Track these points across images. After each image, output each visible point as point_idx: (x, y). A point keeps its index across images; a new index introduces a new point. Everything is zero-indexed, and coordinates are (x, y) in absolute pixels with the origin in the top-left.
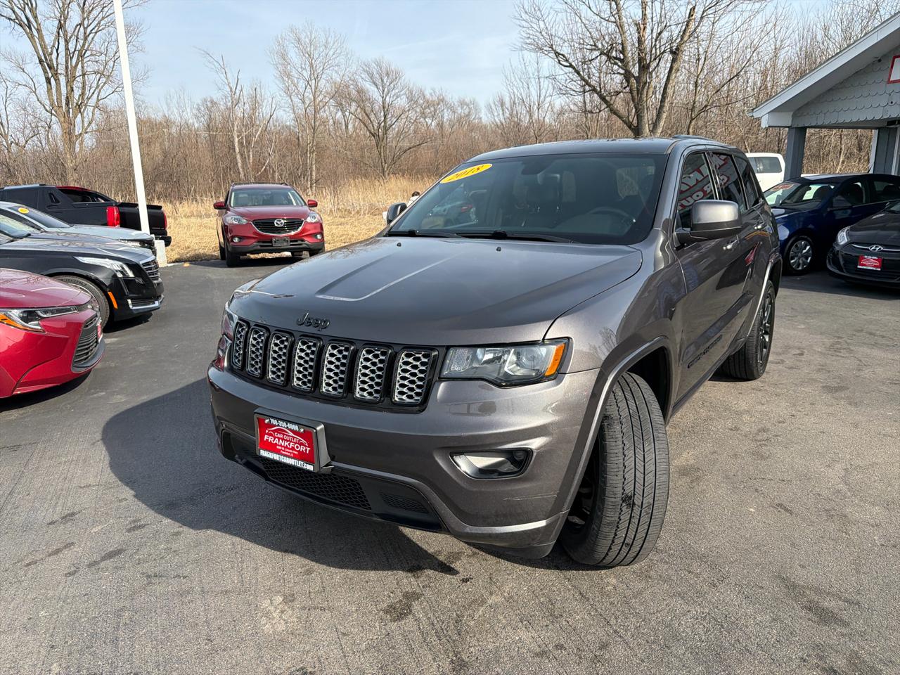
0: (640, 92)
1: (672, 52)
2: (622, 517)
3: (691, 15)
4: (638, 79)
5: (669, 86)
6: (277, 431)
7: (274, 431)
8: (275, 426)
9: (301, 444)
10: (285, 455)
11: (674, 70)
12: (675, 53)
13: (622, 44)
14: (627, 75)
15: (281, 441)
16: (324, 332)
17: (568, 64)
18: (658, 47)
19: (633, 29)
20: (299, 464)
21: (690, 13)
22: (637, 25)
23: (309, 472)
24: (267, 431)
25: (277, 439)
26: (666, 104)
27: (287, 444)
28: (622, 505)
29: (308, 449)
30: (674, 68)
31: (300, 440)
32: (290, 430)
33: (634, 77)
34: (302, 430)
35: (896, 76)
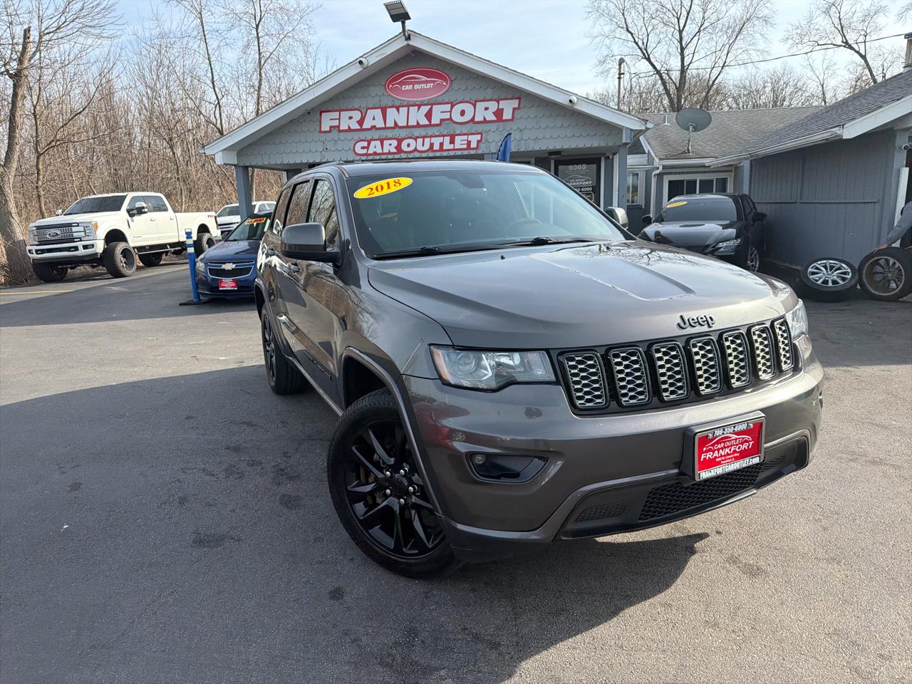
1: (11, 76)
3: (26, 37)
8: (720, 435)
9: (746, 441)
15: (721, 451)
21: (25, 34)
24: (705, 449)
25: (716, 451)
27: (727, 450)
31: (744, 438)
34: (751, 425)
35: (325, 127)
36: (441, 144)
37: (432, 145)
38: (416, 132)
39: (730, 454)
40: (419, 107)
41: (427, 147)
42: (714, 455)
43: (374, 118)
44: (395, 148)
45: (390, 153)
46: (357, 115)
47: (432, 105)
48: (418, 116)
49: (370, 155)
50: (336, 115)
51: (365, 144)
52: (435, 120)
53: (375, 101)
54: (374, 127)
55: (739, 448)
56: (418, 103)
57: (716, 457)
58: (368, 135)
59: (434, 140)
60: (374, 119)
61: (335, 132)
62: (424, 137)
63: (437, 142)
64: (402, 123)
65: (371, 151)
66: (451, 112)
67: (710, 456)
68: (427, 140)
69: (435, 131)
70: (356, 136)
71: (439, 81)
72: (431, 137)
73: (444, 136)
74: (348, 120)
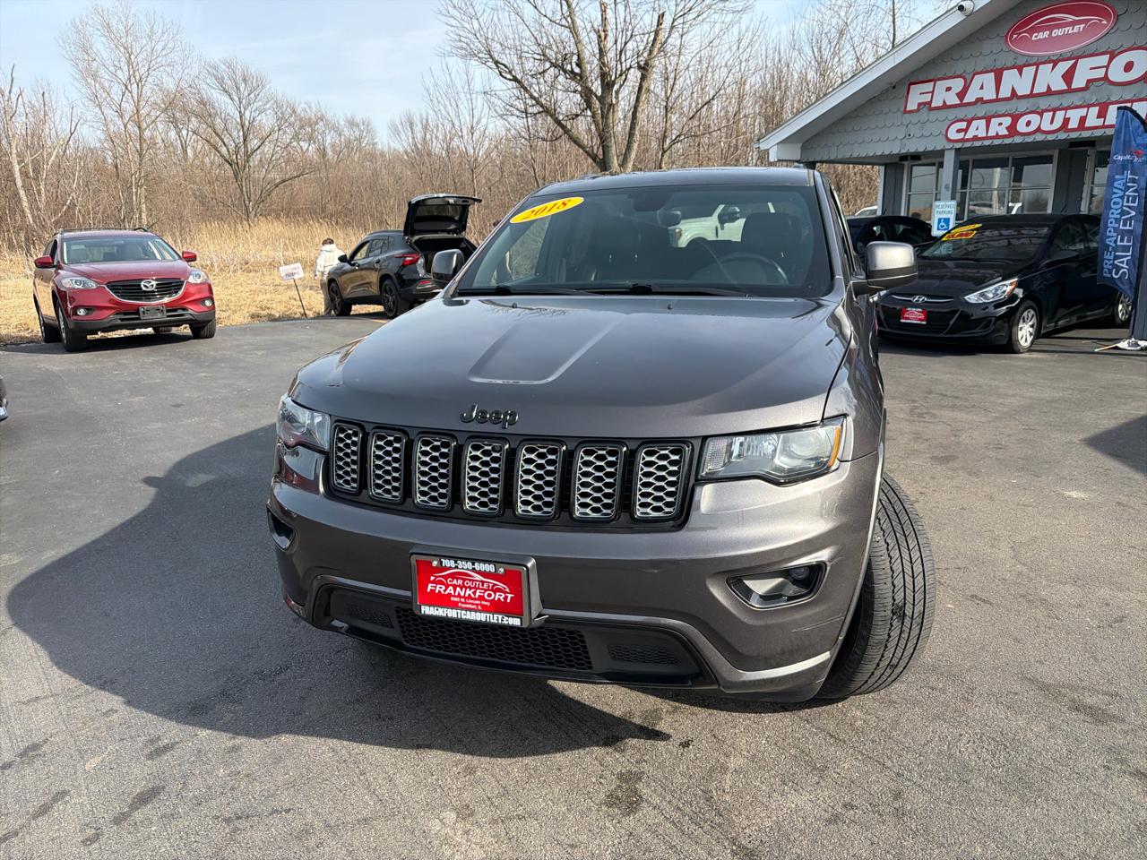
0: (605, 116)
1: (640, 67)
2: (891, 634)
3: (659, 24)
4: (601, 99)
5: (640, 110)
6: (453, 576)
7: (446, 577)
8: (450, 568)
9: (499, 590)
10: (467, 609)
11: (643, 91)
12: (645, 69)
13: (579, 56)
14: (587, 94)
15: (458, 589)
16: (510, 429)
17: (511, 78)
18: (623, 60)
19: (594, 36)
20: (495, 619)
21: (659, 21)
22: (598, 32)
23: (512, 628)
24: (432, 578)
25: (451, 588)
26: (637, 133)
27: (468, 592)
28: (892, 618)
29: (510, 596)
30: (644, 88)
31: (495, 585)
32: (480, 573)
33: (596, 96)
34: (502, 570)
35: (912, 106)
36: (1083, 119)
37: (1066, 121)
38: (1044, 103)
39: (475, 599)
40: (1055, 63)
41: (1058, 123)
42: (447, 592)
43: (983, 86)
44: (1007, 128)
45: (997, 136)
46: (958, 84)
47: (1077, 58)
48: (1051, 78)
49: (968, 140)
50: (928, 87)
51: (963, 125)
52: (1079, 82)
53: (988, 62)
54: (980, 100)
55: (489, 595)
56: (1055, 58)
57: (450, 595)
58: (970, 112)
59: (1070, 113)
60: (982, 88)
61: (925, 110)
62: (1054, 110)
63: (1074, 116)
64: (1023, 90)
65: (970, 135)
66: (1107, 67)
67: (442, 590)
68: (1060, 115)
69: (1076, 99)
70: (952, 114)
71: (1094, 19)
72: (1066, 109)
73: (1088, 106)
74: (945, 93)
